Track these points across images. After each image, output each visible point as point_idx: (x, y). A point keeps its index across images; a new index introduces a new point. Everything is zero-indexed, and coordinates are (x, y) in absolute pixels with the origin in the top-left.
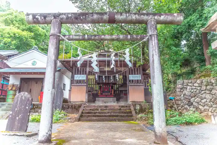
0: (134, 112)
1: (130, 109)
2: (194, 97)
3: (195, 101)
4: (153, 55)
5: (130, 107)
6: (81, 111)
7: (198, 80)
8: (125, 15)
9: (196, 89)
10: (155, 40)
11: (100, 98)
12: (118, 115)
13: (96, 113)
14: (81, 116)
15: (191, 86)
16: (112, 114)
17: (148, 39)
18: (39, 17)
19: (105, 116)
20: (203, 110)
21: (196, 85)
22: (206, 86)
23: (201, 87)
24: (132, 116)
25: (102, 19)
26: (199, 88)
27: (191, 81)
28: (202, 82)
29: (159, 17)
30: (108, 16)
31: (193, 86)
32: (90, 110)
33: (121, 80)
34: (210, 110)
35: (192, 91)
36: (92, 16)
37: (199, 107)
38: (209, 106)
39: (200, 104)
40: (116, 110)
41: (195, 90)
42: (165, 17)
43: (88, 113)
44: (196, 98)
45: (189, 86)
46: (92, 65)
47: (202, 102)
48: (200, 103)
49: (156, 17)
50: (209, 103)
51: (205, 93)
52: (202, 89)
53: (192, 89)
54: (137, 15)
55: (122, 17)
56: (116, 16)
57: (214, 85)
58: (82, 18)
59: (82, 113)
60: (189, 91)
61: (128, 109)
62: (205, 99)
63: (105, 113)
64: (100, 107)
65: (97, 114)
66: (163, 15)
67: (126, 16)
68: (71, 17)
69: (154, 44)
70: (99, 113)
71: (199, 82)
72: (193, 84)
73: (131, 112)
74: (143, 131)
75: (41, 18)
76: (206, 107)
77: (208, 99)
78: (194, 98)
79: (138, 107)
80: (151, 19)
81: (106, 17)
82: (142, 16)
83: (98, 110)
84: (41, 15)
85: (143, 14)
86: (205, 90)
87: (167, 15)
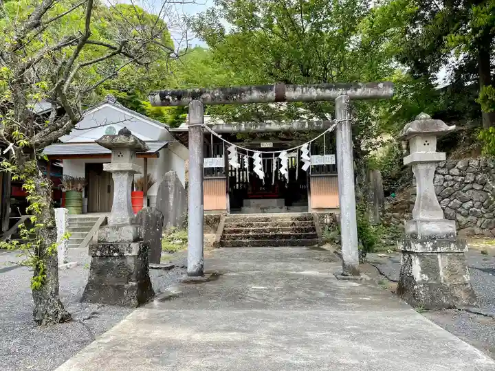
1: (313, 224)
2: (449, 196)
3: (449, 205)
5: (312, 219)
6: (221, 230)
7: (460, 162)
8: (301, 90)
9: (453, 180)
11: (252, 201)
12: (290, 235)
13: (249, 231)
14: (223, 237)
15: (444, 175)
16: (280, 233)
18: (170, 98)
19: (266, 237)
21: (455, 171)
22: (476, 174)
23: (465, 176)
24: (315, 236)
25: (265, 97)
26: (460, 179)
27: (443, 165)
28: (469, 166)
29: (354, 91)
30: (274, 94)
31: (449, 174)
32: (238, 225)
33: (293, 159)
34: (478, 224)
35: (445, 184)
36: (251, 94)
37: (458, 218)
38: (477, 214)
39: (460, 213)
40: (286, 226)
41: (452, 183)
42: (363, 90)
43: (235, 231)
44: (452, 199)
45: (439, 174)
47: (463, 208)
48: (459, 210)
49: (349, 92)
50: (478, 210)
51: (472, 189)
52: (466, 181)
53: (445, 180)
54: (319, 89)
55: (296, 93)
56: (286, 93)
57: (493, 171)
58: (235, 97)
59: (224, 231)
60: (439, 184)
61: (310, 224)
62: (471, 202)
63: (265, 231)
64: (256, 220)
65: (251, 234)
66: (360, 87)
67: (303, 91)
68: (219, 97)
69: (343, 136)
70: (254, 231)
71: (461, 167)
72: (448, 170)
73: (314, 229)
75: (173, 99)
76: (469, 218)
77: (476, 201)
78: (448, 199)
79: (328, 220)
80: (341, 96)
81: (271, 95)
82: (328, 91)
83: (252, 225)
84: (173, 94)
85: (329, 88)
86: (473, 182)
87: (367, 86)
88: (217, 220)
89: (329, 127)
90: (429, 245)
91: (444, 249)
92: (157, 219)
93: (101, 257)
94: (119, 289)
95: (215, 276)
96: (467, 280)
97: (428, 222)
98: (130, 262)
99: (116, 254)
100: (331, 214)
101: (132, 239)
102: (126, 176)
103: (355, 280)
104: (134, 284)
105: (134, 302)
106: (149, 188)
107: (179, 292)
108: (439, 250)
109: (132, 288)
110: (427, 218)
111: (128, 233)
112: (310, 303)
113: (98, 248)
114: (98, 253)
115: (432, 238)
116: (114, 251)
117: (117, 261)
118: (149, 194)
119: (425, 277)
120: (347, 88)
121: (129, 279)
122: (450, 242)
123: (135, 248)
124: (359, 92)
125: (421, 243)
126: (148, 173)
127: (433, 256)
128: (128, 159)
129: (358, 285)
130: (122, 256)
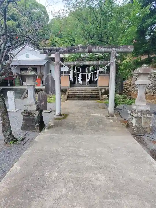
0: (100, 94)
1: (98, 92)
4: (112, 74)
5: (98, 91)
6: (67, 94)
8: (98, 48)
10: (114, 65)
12: (90, 96)
14: (68, 97)
16: (87, 96)
17: (110, 64)
19: (82, 97)
20: (148, 92)
23: (151, 75)
24: (99, 97)
25: (84, 51)
29: (118, 49)
32: (73, 92)
34: (153, 92)
36: (79, 50)
38: (153, 89)
40: (89, 93)
42: (122, 49)
43: (72, 95)
46: (79, 80)
49: (117, 49)
51: (153, 80)
55: (96, 50)
56: (92, 50)
58: (72, 51)
59: (68, 95)
61: (97, 92)
62: (152, 84)
63: (82, 95)
64: (79, 90)
66: (121, 48)
69: (113, 68)
70: (78, 95)
74: (104, 108)
76: (150, 90)
79: (103, 91)
80: (113, 51)
81: (87, 50)
82: (108, 49)
83: (78, 93)
84: (48, 50)
85: (109, 48)
86: (154, 78)
87: (124, 48)
88: (66, 90)
89: (108, 64)
90: (140, 114)
91: (145, 116)
92: (45, 95)
93: (26, 116)
94: (33, 127)
95: (66, 116)
96: (150, 126)
97: (140, 106)
98: (36, 118)
99: (31, 115)
100: (105, 89)
101: (36, 110)
102: (32, 87)
103: (112, 119)
104: (38, 125)
105: (38, 131)
106: (42, 77)
107: (53, 124)
108: (143, 116)
109: (38, 126)
110: (140, 104)
111: (35, 108)
112: (97, 131)
113: (24, 113)
114: (25, 115)
115: (141, 112)
116: (30, 114)
117: (32, 118)
118: (43, 79)
119: (137, 124)
120: (116, 48)
121: (36, 123)
122: (147, 113)
123: (37, 113)
124: (120, 50)
125: (137, 113)
126: (42, 72)
127: (141, 118)
128: (32, 81)
129: (113, 121)
130: (33, 116)
